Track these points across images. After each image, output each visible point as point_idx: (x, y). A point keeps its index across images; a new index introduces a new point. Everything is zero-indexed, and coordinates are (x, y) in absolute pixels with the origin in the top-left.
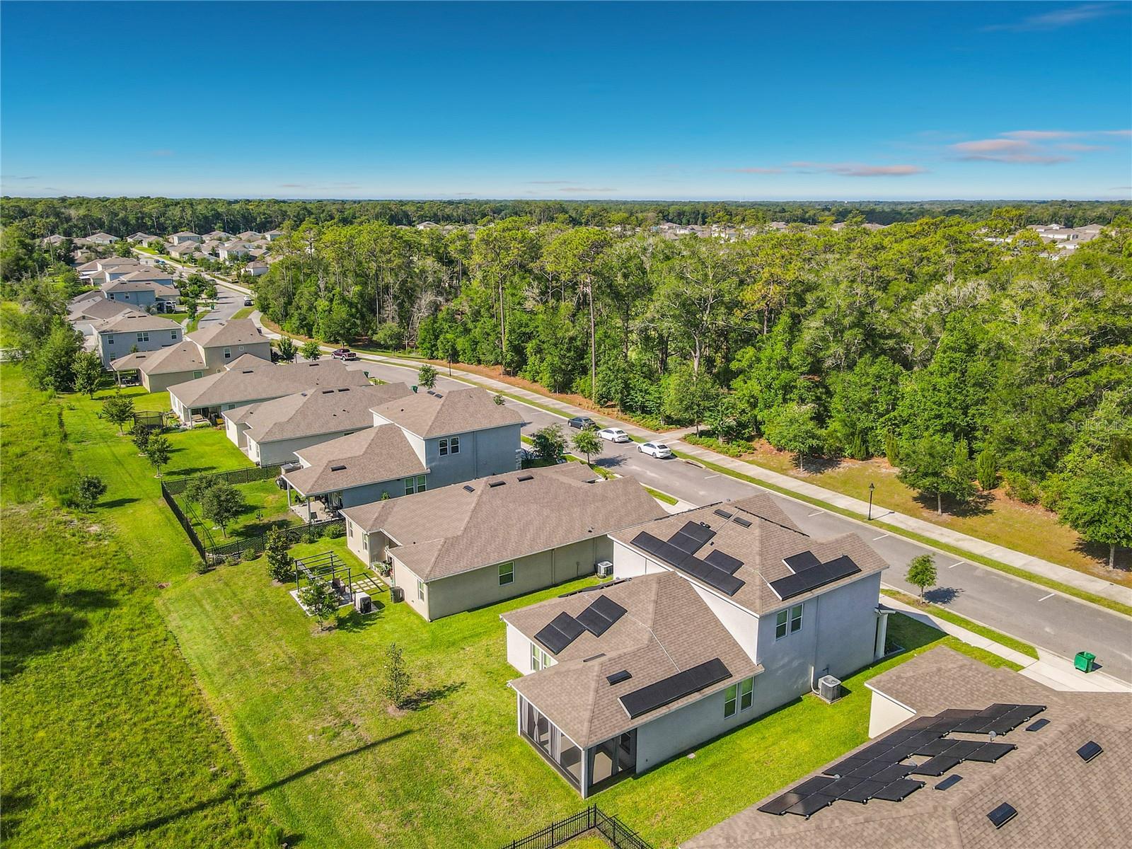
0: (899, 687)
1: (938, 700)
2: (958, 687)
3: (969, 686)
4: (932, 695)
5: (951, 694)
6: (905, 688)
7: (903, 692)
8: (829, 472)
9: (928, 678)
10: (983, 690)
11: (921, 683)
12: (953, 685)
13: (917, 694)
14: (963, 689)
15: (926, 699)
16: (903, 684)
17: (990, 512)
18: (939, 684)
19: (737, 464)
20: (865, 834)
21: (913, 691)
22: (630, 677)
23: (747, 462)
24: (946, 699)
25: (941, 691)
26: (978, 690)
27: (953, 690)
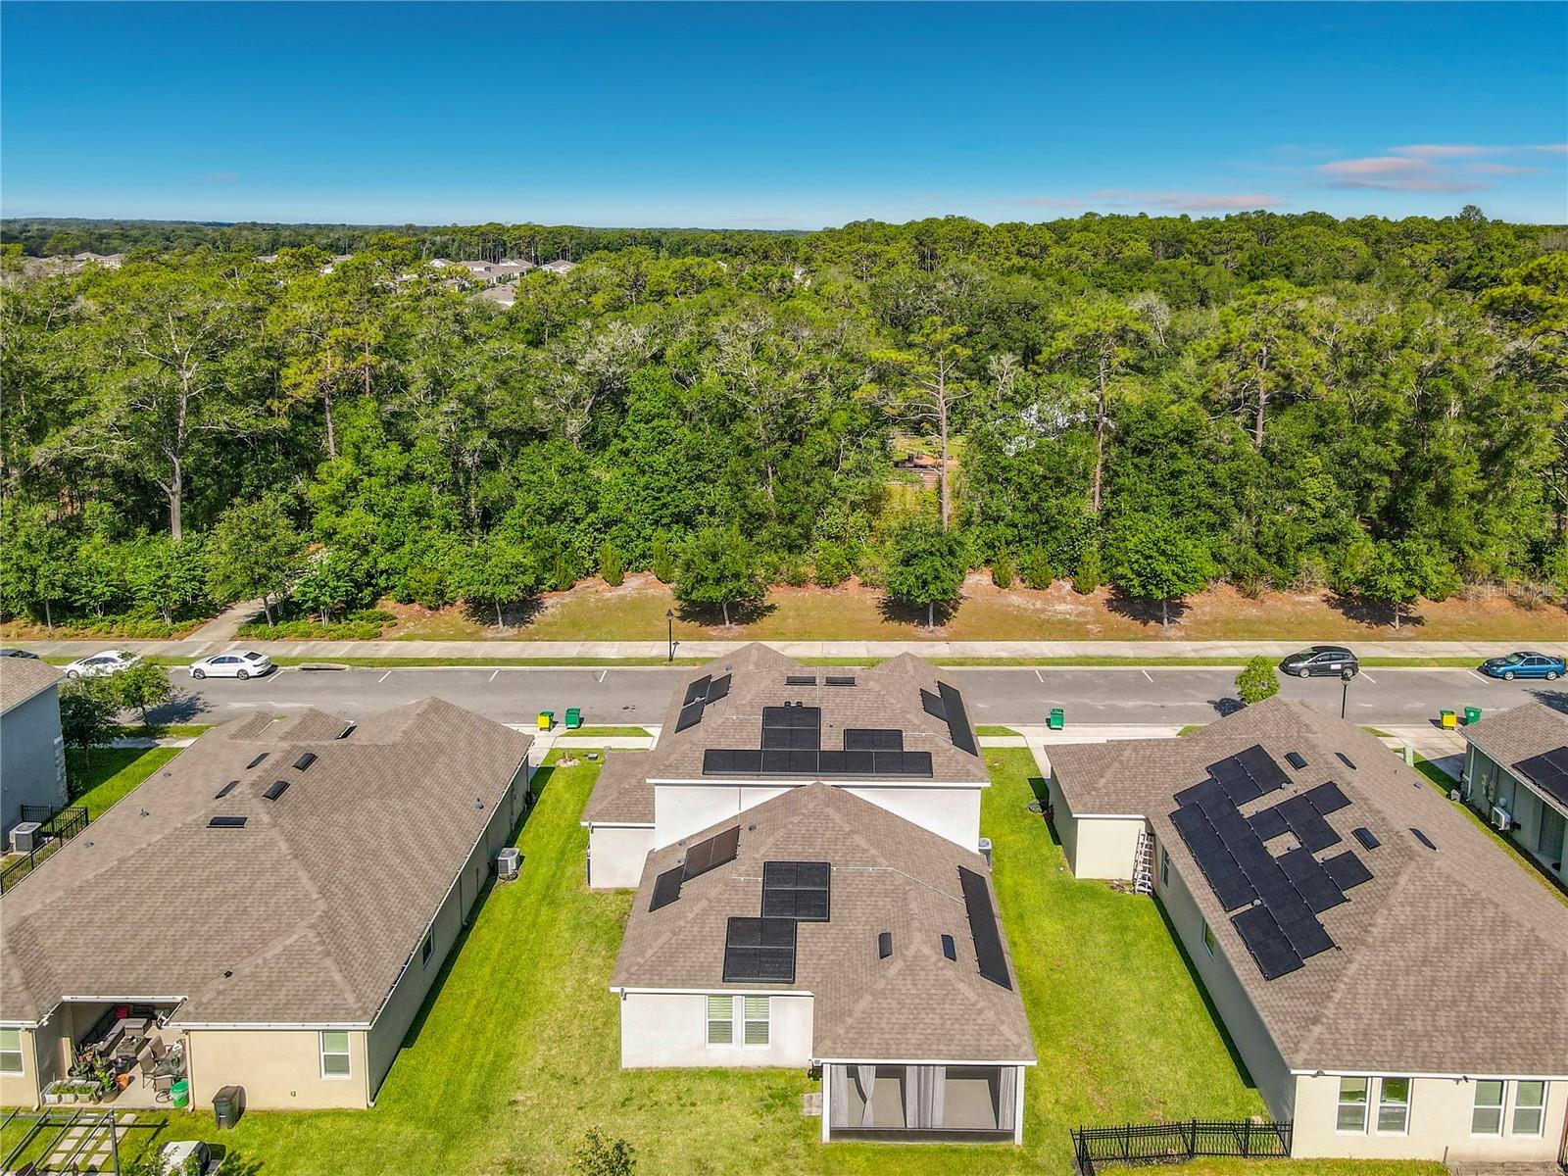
4: (1140, 791)
8: (537, 616)
17: (771, 608)
19: (391, 648)
20: (1402, 922)
23: (401, 639)
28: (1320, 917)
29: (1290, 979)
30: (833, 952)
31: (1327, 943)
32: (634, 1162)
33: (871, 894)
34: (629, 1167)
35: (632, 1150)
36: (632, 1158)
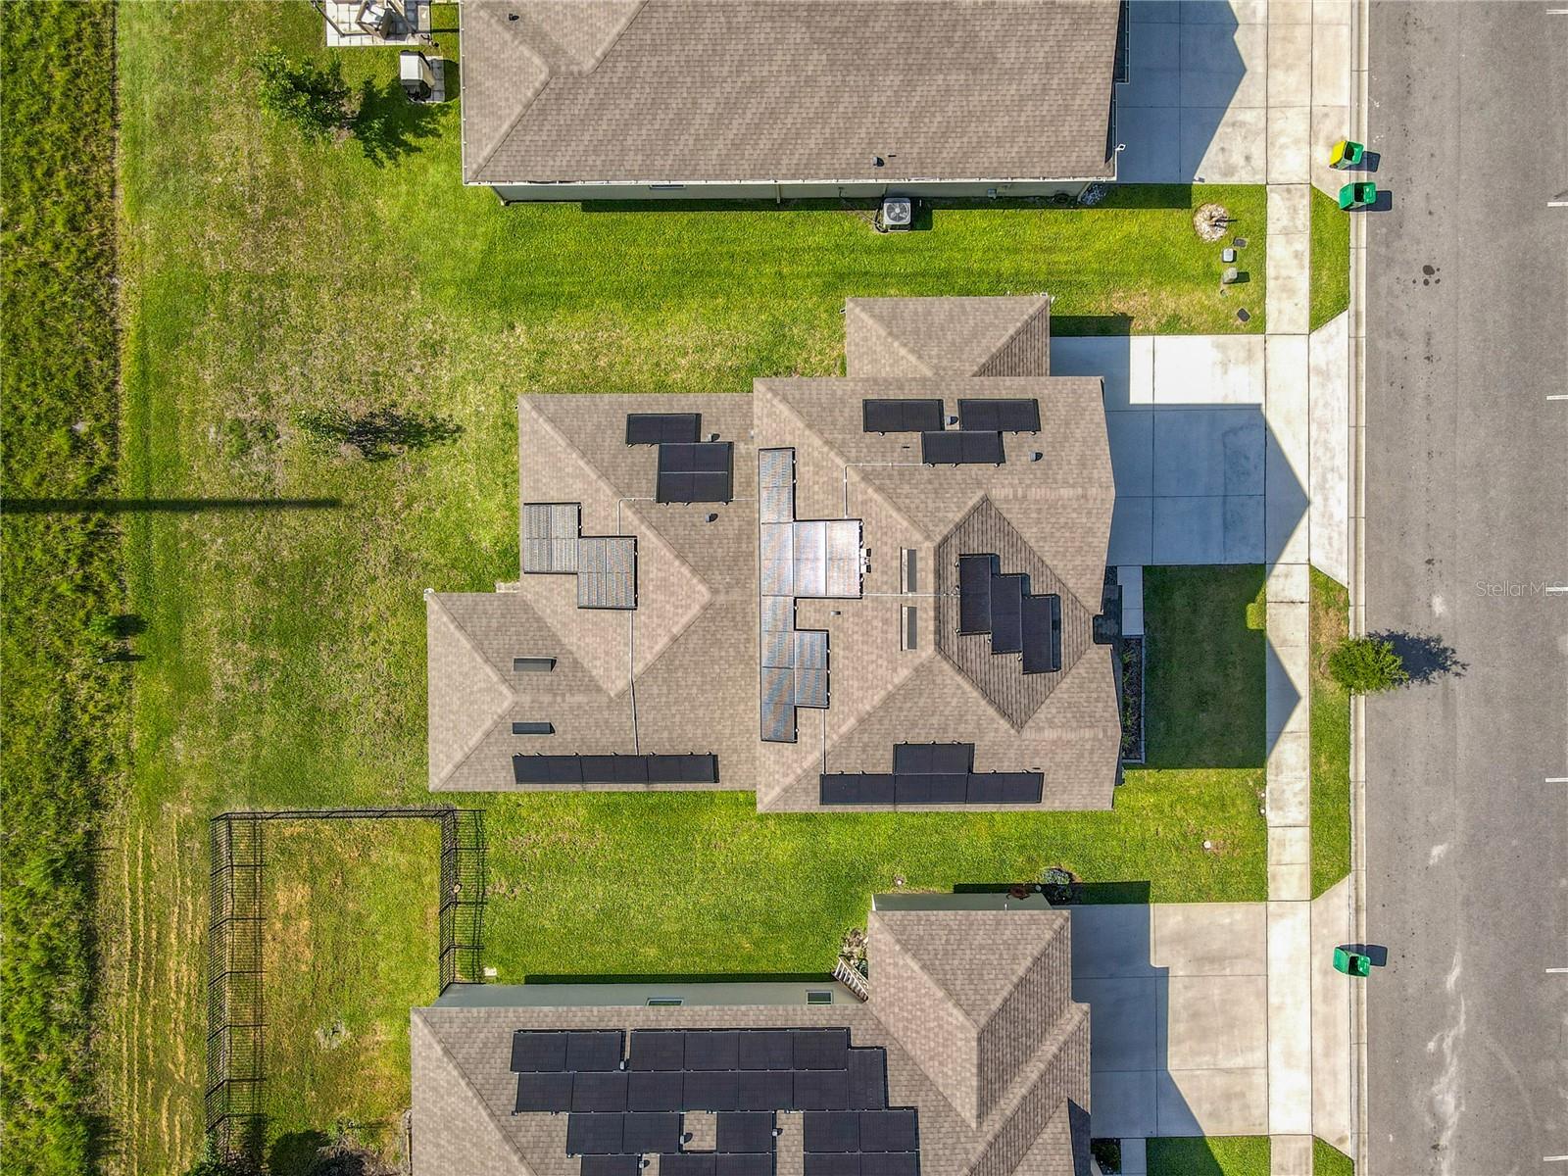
0: (888, 961)
1: (899, 1020)
2: (932, 1036)
3: (941, 1049)
4: (901, 1009)
5: (918, 1032)
6: (891, 970)
7: (884, 970)
9: (923, 991)
10: (945, 1070)
11: (910, 987)
12: (930, 1030)
13: (892, 990)
14: (932, 1044)
15: (891, 1004)
16: (896, 965)
18: (922, 1010)
21: (892, 982)
22: (552, 731)
24: (906, 1028)
25: (915, 1017)
26: (941, 1064)
27: (923, 1032)
28: (565, 1116)
29: (506, 1052)
30: (552, 611)
31: (523, 1105)
32: (444, 444)
33: (607, 653)
34: (439, 441)
35: (455, 441)
36: (449, 442)
